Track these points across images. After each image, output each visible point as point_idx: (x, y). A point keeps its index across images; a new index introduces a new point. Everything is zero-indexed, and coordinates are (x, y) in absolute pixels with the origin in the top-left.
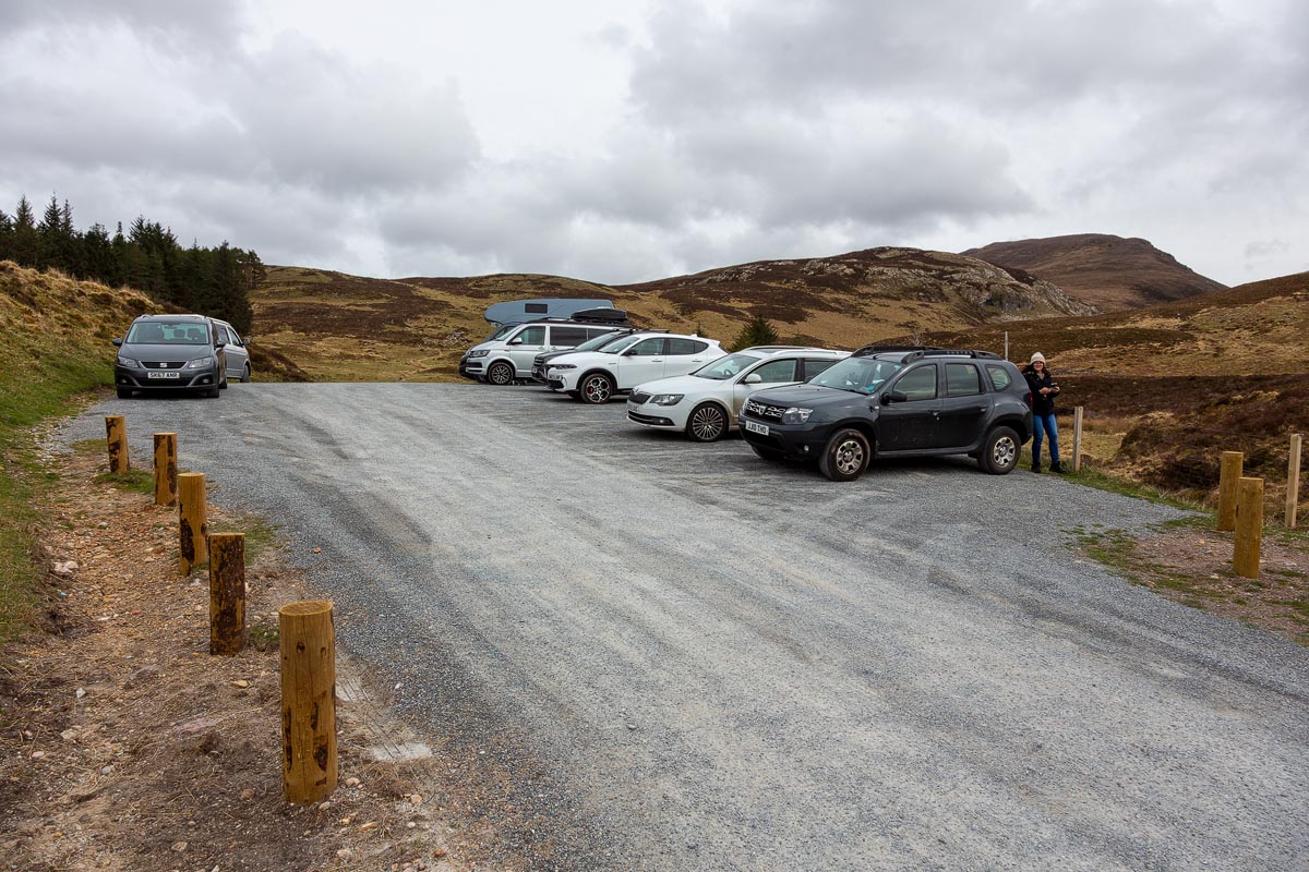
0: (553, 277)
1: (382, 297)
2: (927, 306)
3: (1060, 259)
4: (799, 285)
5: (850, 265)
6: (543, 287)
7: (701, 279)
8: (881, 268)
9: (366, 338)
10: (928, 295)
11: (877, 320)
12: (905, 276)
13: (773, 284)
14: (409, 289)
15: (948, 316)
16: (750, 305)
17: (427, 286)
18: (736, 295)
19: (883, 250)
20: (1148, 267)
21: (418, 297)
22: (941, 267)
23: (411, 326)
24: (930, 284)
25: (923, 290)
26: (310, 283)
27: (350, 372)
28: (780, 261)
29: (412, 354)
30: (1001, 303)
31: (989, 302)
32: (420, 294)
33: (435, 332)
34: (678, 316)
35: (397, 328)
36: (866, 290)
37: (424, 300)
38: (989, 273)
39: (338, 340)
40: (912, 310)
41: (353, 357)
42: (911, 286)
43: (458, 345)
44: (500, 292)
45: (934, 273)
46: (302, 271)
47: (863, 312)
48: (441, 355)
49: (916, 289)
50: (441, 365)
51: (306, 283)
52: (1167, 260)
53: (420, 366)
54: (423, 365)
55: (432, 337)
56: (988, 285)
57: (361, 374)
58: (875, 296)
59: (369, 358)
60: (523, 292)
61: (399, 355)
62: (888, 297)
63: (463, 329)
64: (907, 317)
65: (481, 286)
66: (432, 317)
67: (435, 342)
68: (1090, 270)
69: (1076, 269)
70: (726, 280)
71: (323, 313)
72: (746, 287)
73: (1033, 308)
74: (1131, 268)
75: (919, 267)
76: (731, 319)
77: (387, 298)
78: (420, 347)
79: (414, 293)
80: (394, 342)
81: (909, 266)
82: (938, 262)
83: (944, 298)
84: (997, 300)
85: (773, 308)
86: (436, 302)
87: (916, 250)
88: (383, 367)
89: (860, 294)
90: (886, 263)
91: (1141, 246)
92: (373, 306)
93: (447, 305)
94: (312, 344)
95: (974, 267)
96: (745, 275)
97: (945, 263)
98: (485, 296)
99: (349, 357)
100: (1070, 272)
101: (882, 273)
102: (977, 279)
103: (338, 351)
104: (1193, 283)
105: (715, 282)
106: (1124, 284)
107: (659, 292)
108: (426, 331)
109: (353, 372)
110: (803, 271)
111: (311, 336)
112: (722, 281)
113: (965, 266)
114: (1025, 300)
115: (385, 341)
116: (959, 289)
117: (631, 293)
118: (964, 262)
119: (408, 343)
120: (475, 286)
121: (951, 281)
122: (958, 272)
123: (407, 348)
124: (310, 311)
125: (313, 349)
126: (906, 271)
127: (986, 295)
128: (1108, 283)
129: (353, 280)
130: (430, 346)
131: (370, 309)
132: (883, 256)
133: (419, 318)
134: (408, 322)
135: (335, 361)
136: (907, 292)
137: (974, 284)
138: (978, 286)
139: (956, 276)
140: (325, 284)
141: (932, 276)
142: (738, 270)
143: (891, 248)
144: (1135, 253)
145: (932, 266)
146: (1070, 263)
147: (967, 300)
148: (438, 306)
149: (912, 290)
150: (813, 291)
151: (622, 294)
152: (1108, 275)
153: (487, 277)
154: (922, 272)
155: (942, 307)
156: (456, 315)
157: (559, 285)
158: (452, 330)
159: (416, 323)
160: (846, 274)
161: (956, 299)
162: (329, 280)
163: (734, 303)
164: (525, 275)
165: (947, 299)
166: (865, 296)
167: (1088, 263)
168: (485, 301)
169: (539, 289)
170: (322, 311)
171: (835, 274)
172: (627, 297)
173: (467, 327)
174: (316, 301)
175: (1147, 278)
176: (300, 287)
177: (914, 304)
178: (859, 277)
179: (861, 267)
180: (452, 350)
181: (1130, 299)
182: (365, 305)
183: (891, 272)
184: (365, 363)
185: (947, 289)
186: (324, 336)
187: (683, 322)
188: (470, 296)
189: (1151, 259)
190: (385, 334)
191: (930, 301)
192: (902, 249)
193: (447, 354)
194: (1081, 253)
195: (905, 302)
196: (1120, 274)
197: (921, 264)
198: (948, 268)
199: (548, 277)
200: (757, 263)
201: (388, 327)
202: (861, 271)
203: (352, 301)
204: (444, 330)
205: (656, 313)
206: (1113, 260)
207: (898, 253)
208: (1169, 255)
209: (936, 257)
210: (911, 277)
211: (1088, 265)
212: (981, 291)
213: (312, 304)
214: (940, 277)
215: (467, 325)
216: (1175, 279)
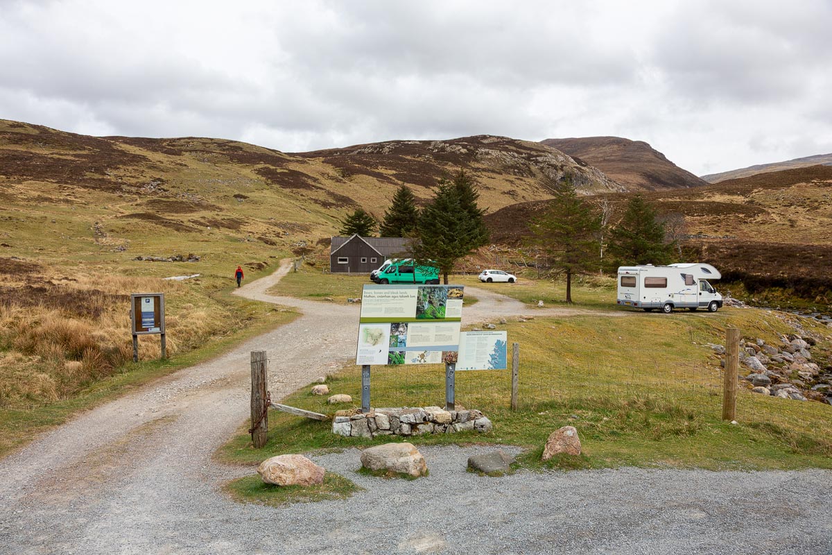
0: (236, 142)
1: (85, 149)
2: (521, 180)
3: (593, 152)
4: (428, 159)
5: (464, 147)
6: (227, 149)
7: (353, 151)
8: (487, 150)
9: (67, 183)
10: (521, 172)
11: (488, 188)
12: (504, 157)
13: (409, 157)
14: (110, 144)
15: (536, 188)
16: (394, 172)
17: (126, 143)
18: (382, 164)
19: (484, 137)
20: (650, 161)
21: (119, 151)
22: (529, 152)
23: (111, 175)
24: (522, 164)
25: (517, 168)
26: (17, 134)
27: (42, 214)
28: (410, 141)
29: (110, 199)
30: (571, 180)
31: (563, 179)
32: (120, 149)
33: (133, 181)
34: (340, 178)
35: (97, 176)
36: (477, 165)
37: (123, 153)
38: (561, 158)
39: (39, 184)
40: (512, 182)
41: (50, 200)
42: (509, 164)
43: (155, 193)
44: (191, 151)
45: (524, 155)
46: (11, 123)
47: (477, 182)
48: (139, 201)
49: (512, 167)
50: (140, 211)
51: (13, 133)
52: (660, 156)
53: (118, 211)
54: (121, 210)
55: (131, 185)
56: (562, 166)
57: (54, 217)
58: (484, 170)
59: (67, 201)
60: (211, 152)
61: (98, 199)
62: (493, 171)
63: (159, 179)
64: (508, 187)
65: (174, 146)
66: (130, 168)
67: (134, 189)
68: (613, 161)
69: (605, 160)
70: (372, 152)
71: (26, 159)
72: (389, 158)
73: (591, 185)
74: (640, 162)
75: (513, 151)
76: (382, 182)
77: (89, 150)
78: (118, 193)
79: (115, 147)
80: (94, 188)
81: (507, 150)
82: (525, 148)
83: (532, 174)
84: (568, 177)
85: (413, 176)
86: (134, 156)
87: (508, 139)
88: (80, 210)
89: (473, 169)
90: (490, 146)
91: (643, 147)
92: (75, 156)
93: (144, 158)
94: (8, 187)
95: (550, 153)
96: (386, 150)
97: (531, 149)
98: (178, 153)
99: (46, 199)
100: (601, 162)
101: (487, 154)
102: (554, 162)
103: (36, 194)
104: (678, 173)
105: (363, 153)
106: (637, 172)
107: (322, 159)
108: (125, 180)
109: (45, 215)
110: (429, 149)
111: (12, 179)
112: (369, 153)
113: (544, 152)
114: (586, 179)
115: (85, 187)
116: (542, 168)
117: (300, 159)
118: (543, 149)
119: (107, 189)
120: (169, 145)
121: (537, 162)
122: (541, 156)
123: (106, 194)
124: (15, 157)
125: (10, 191)
126: (505, 153)
127: (560, 174)
128: (626, 171)
129: (59, 134)
130: (128, 193)
131: (73, 158)
132: (485, 141)
133: (118, 168)
134: (108, 171)
135: (31, 203)
136: (506, 169)
137: (552, 165)
138: (555, 167)
139: (540, 159)
140: (31, 135)
141: (523, 158)
142: (381, 145)
143: (490, 136)
144: (642, 151)
145: (522, 151)
146: (601, 155)
147: (548, 177)
148: (136, 159)
149: (509, 167)
150: (439, 164)
151: (292, 158)
152: (626, 165)
153: (180, 139)
154: (516, 155)
155: (531, 180)
156: (153, 167)
157: (241, 149)
158: (148, 180)
159: (115, 172)
160: (461, 153)
161: (540, 176)
162: (36, 132)
163: (381, 170)
164: (212, 139)
165: (534, 175)
166: (477, 170)
167: (611, 156)
168: (178, 157)
169: (224, 150)
170: (26, 158)
171: (453, 152)
172: (297, 161)
173: (163, 178)
174: (21, 148)
175: (650, 168)
176: (7, 136)
177: (512, 177)
178: (471, 155)
179: (472, 148)
180: (149, 198)
181: (641, 182)
182: (68, 155)
183: (494, 153)
184: (63, 206)
185: (534, 168)
186: (25, 180)
187: (345, 183)
188: (165, 152)
189: (651, 156)
190: (85, 181)
191: (523, 176)
192: (498, 137)
193: (145, 201)
194: (607, 149)
195: (505, 176)
196: (633, 165)
197: (514, 148)
198: (534, 153)
199: (232, 142)
200: (393, 142)
201: (88, 175)
202: (473, 152)
203: (56, 151)
204: (142, 179)
205: (323, 174)
206: (627, 155)
207: (496, 140)
208: (662, 154)
209: (523, 144)
210: (509, 158)
211: (612, 158)
212: (557, 170)
213: (16, 151)
214: (528, 158)
215: (164, 176)
216: (667, 170)
